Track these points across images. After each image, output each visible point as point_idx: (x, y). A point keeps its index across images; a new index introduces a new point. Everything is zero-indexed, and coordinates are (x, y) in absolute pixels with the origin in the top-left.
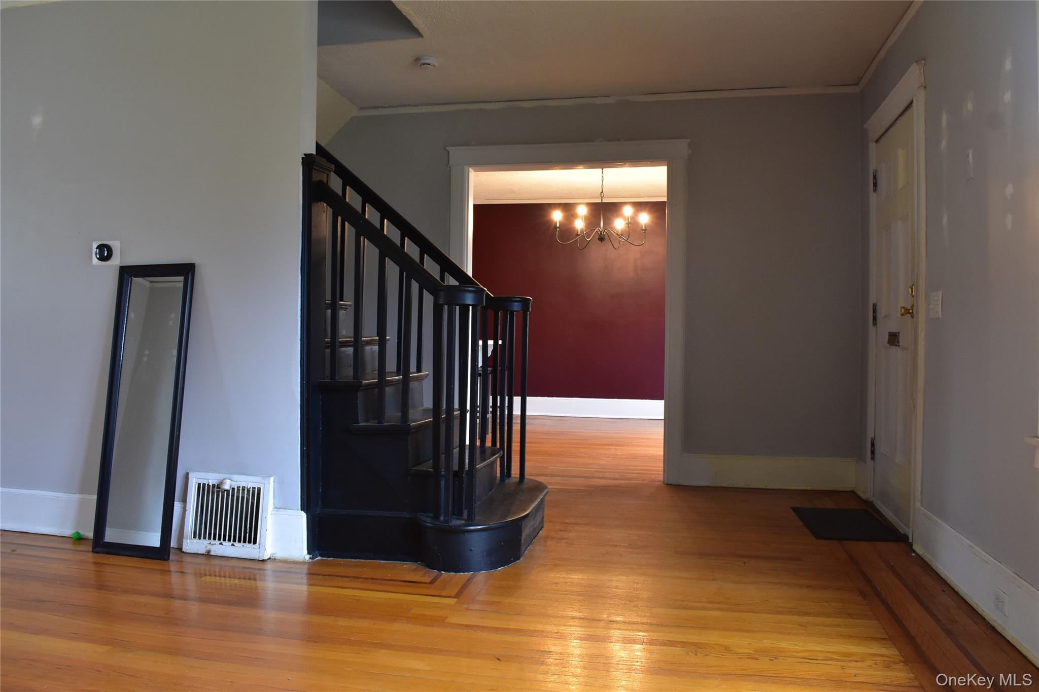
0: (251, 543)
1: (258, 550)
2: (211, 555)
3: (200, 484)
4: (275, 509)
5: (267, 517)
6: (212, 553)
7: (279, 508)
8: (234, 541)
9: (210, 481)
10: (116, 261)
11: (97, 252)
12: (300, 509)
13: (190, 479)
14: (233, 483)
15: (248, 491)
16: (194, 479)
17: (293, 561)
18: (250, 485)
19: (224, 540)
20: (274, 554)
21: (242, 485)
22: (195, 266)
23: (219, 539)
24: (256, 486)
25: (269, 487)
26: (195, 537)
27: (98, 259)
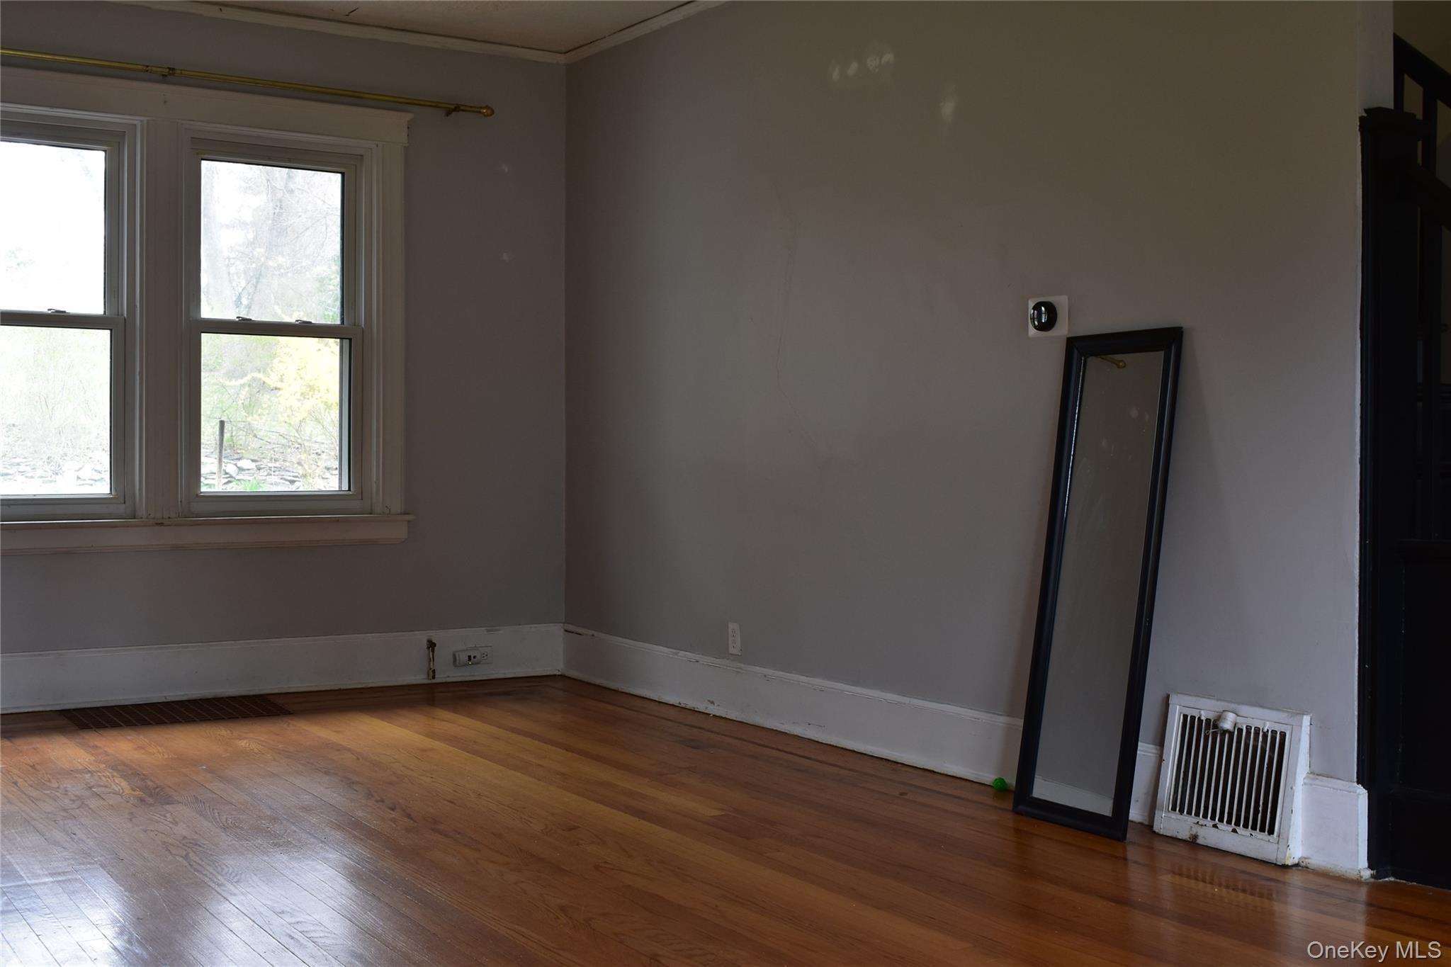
0: (1264, 832)
1: (1276, 846)
2: (1198, 844)
3: (1187, 716)
4: (1311, 775)
5: (1294, 788)
6: (1200, 841)
7: (1318, 775)
8: (1237, 824)
9: (1202, 712)
10: (1062, 330)
11: (1035, 317)
12: (1355, 780)
13: (1170, 706)
14: (1240, 720)
15: (1265, 736)
16: (1178, 707)
17: (1339, 876)
18: (1268, 726)
19: (1221, 820)
20: (1305, 858)
21: (1255, 724)
22: (1182, 332)
23: (1213, 818)
24: (1279, 728)
25: (1300, 732)
26: (1174, 809)
27: (1035, 327)
